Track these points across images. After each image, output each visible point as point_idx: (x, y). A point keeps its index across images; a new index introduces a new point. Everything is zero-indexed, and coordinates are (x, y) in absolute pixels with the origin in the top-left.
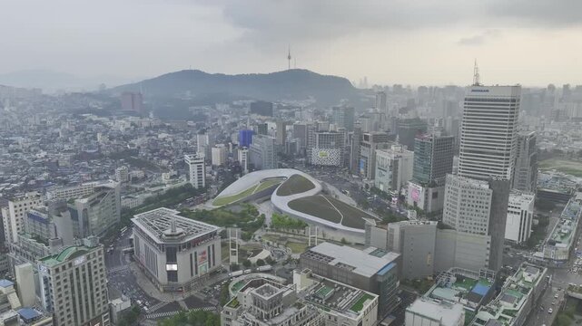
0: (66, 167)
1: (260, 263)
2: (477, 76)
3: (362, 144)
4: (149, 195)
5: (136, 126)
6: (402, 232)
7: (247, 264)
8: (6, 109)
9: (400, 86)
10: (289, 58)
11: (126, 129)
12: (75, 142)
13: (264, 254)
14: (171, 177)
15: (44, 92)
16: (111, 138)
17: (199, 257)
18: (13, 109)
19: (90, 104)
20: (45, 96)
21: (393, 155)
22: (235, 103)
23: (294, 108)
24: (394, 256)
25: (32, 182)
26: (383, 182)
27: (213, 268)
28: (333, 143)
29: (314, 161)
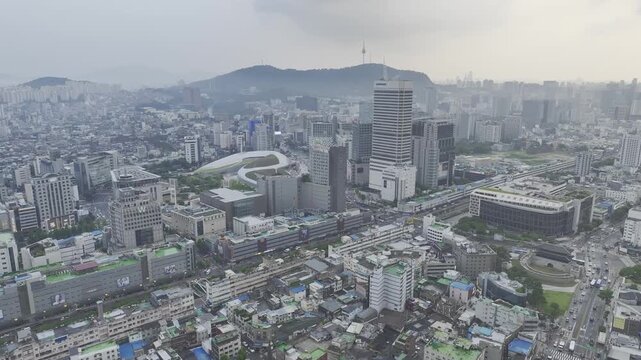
5: (183, 118)
6: (274, 182)
8: (87, 103)
10: (364, 52)
11: (173, 120)
15: (124, 88)
18: (94, 103)
19: (156, 99)
20: (123, 91)
24: (257, 195)
28: (325, 132)
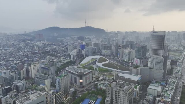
0: (30, 56)
1: (102, 80)
2: (154, 28)
3: (118, 48)
4: (62, 63)
5: (44, 44)
6: (141, 70)
7: (98, 81)
9: (119, 31)
11: (42, 45)
12: (28, 49)
13: (101, 78)
14: (64, 59)
16: (39, 48)
17: (87, 78)
20: (8, 35)
21: (129, 51)
22: (72, 37)
23: (90, 38)
24: (140, 76)
25: (23, 61)
26: (126, 59)
27: (90, 81)
28: (109, 48)
29: (103, 53)
